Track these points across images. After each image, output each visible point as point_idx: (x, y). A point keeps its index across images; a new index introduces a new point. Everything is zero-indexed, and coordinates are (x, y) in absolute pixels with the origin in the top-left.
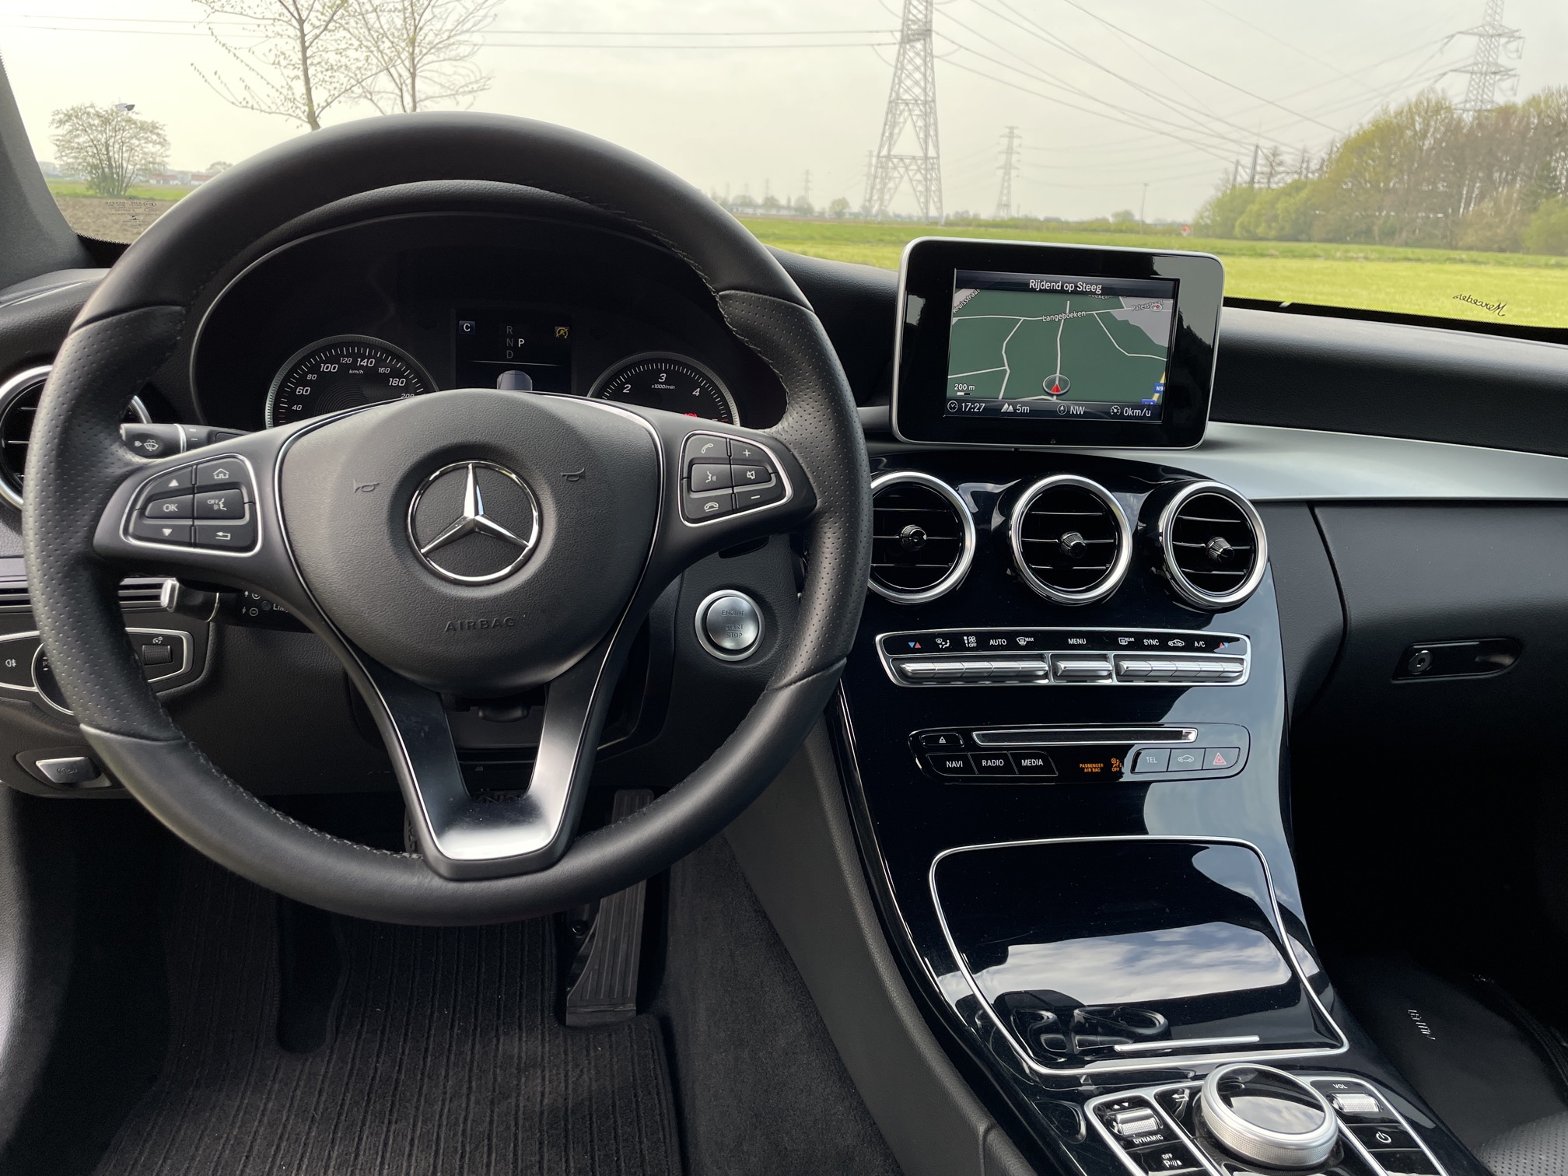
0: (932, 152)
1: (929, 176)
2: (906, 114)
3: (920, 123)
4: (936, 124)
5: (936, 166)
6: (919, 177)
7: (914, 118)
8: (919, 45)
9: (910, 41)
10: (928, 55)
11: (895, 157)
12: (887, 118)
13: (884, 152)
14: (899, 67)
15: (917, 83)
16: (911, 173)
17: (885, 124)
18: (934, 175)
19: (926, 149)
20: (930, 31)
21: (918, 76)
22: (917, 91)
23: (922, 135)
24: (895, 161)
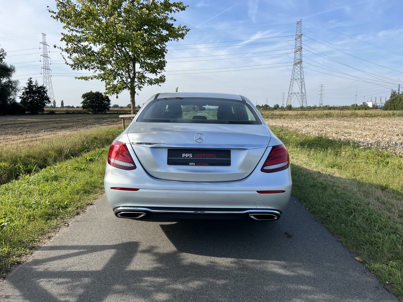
0: (303, 91)
1: (303, 98)
2: (296, 82)
3: (300, 84)
4: (304, 84)
5: (305, 95)
6: (300, 98)
7: (298, 83)
8: (299, 65)
9: (296, 64)
10: (301, 68)
11: (293, 93)
12: (290, 84)
13: (290, 92)
14: (294, 70)
15: (299, 74)
16: (298, 97)
17: (290, 85)
18: (304, 97)
19: (302, 91)
20: (302, 61)
21: (299, 73)
22: (299, 76)
23: (300, 87)
24: (293, 94)
